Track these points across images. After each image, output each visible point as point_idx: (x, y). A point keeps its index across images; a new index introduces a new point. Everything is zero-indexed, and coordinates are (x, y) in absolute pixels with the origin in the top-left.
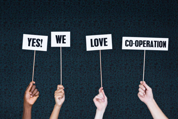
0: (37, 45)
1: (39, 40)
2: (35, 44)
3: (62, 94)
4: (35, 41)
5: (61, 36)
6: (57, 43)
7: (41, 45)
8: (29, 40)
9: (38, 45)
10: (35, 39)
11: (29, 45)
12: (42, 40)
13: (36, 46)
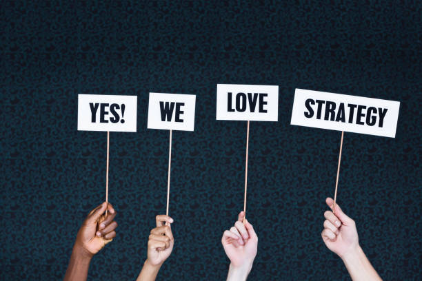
0: (112, 119)
1: (118, 107)
2: (107, 117)
3: (167, 239)
4: (107, 109)
5: (173, 104)
6: (163, 119)
7: (121, 118)
8: (93, 108)
9: (115, 120)
10: (107, 105)
11: (94, 120)
12: (123, 106)
13: (109, 121)
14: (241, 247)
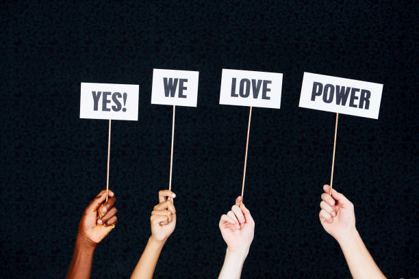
2: (109, 106)
3: (169, 213)
4: (109, 98)
7: (123, 107)
9: (117, 108)
10: (110, 93)
11: (96, 108)
12: (125, 95)
13: (112, 109)
14: (238, 232)
